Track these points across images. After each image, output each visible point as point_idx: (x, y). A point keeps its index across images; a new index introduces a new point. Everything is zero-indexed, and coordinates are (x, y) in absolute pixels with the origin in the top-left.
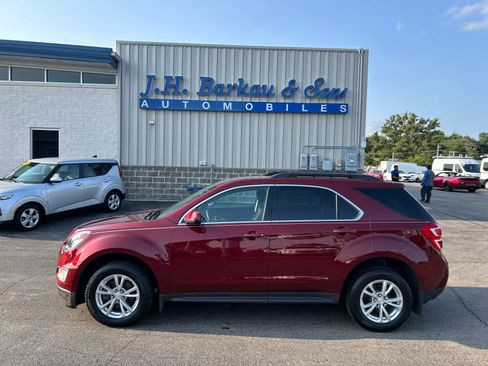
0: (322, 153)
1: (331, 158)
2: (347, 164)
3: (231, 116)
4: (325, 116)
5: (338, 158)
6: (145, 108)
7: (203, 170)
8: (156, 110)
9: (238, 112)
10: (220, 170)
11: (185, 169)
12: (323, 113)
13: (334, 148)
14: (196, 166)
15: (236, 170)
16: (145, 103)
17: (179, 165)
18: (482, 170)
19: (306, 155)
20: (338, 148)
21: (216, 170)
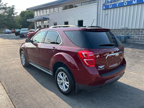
3: (136, 6)
6: (104, 9)
7: (123, 30)
8: (108, 9)
9: (140, 4)
10: (129, 29)
11: (116, 30)
14: (120, 28)
15: (137, 29)
16: (104, 8)
17: (114, 28)
21: (128, 29)
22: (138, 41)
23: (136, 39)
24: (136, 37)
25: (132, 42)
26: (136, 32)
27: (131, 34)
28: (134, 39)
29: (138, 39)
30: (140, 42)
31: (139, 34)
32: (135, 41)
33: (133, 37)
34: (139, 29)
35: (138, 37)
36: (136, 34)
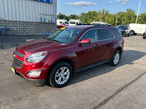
0: (45, 16)
1: (48, 18)
2: (53, 21)
4: (45, 3)
5: (50, 19)
10: (7, 21)
12: (45, 2)
13: (48, 15)
15: (14, 21)
18: (69, 23)
19: (40, 17)
20: (50, 15)
21: (5, 21)
22: (17, 33)
23: (15, 31)
24: (15, 29)
25: (12, 34)
26: (14, 24)
27: (9, 26)
28: (13, 31)
29: (17, 31)
30: (19, 33)
31: (17, 26)
32: (15, 33)
33: (12, 28)
34: (16, 22)
35: (17, 29)
36: (14, 26)
